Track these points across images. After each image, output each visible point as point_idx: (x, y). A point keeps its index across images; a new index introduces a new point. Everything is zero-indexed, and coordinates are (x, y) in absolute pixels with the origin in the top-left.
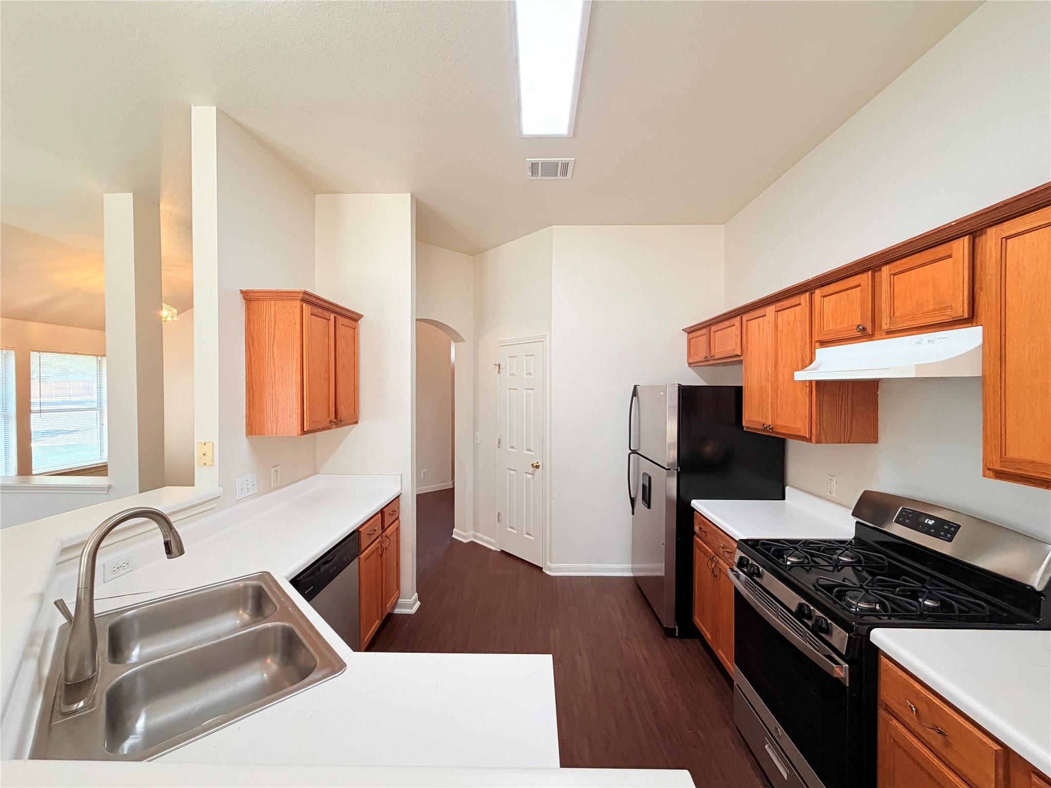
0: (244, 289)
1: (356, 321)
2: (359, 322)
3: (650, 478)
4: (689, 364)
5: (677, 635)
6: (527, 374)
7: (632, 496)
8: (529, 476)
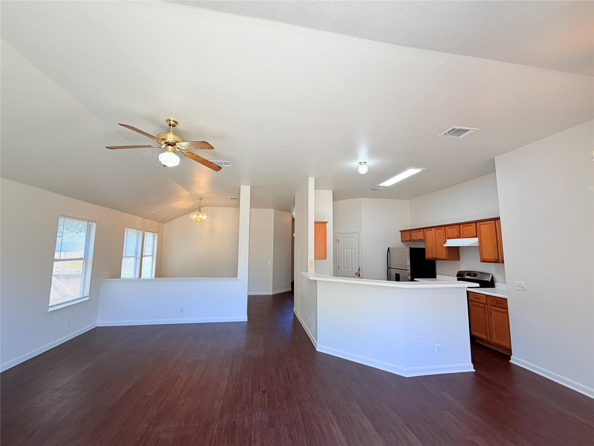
4: (402, 241)
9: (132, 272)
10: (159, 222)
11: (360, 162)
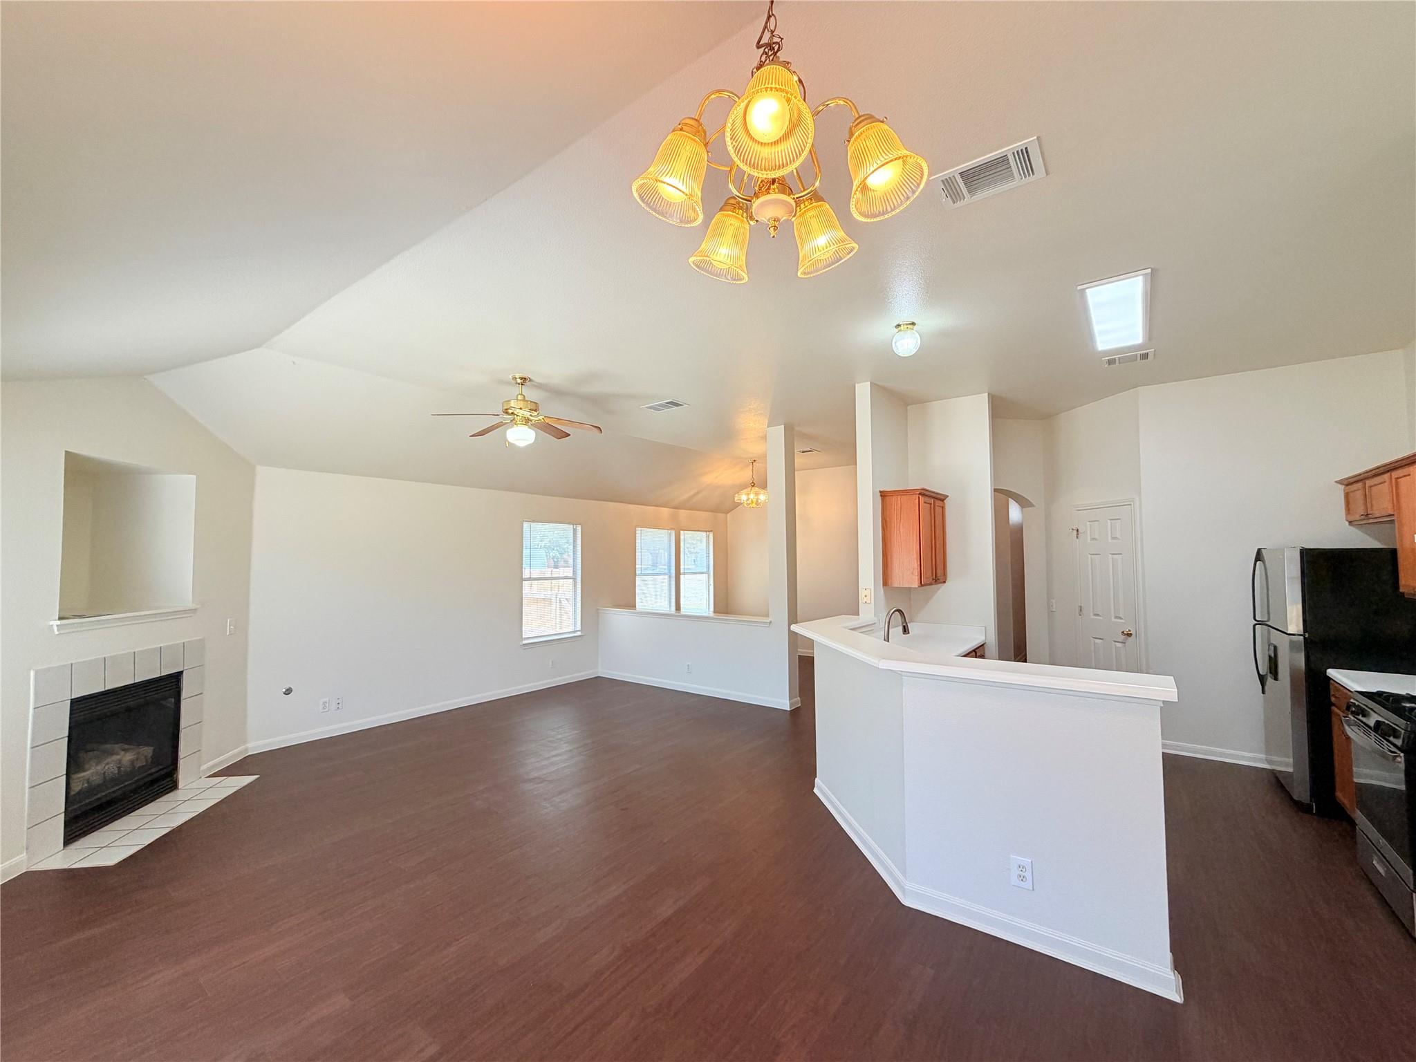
0: (882, 490)
1: (943, 500)
2: (945, 501)
3: (1275, 648)
4: (1350, 523)
5: (1314, 812)
6: (1113, 538)
7: (1261, 673)
8: (1119, 645)
9: (666, 603)
10: (712, 511)
11: (896, 323)
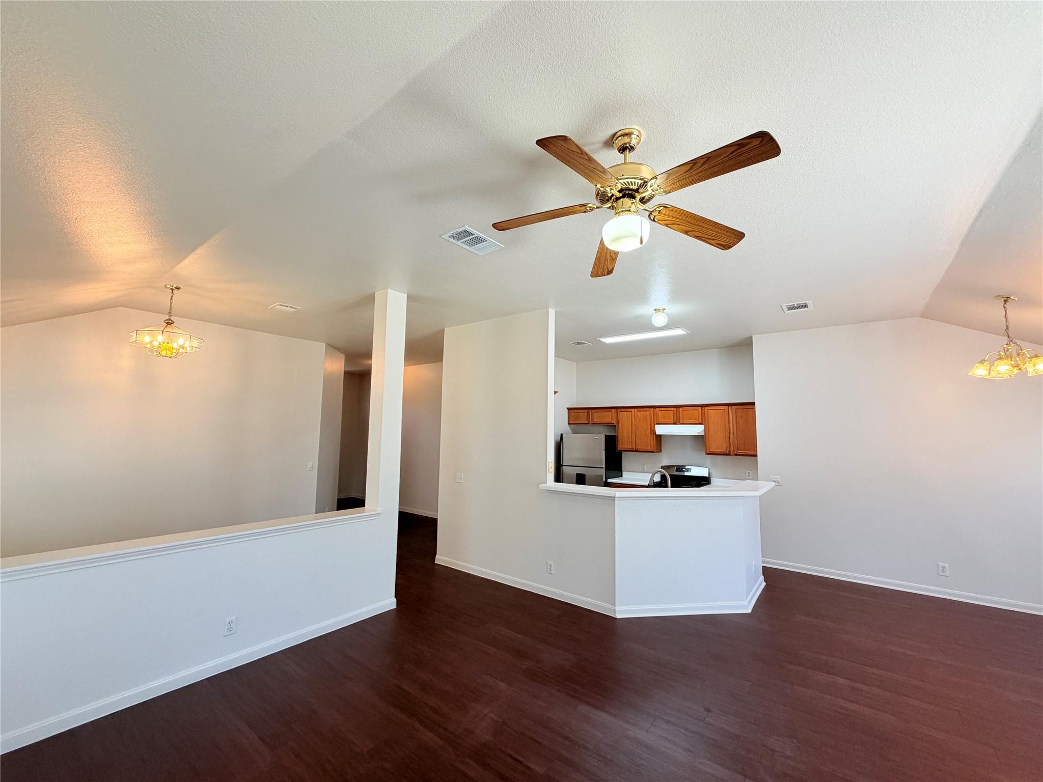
11: (655, 308)
